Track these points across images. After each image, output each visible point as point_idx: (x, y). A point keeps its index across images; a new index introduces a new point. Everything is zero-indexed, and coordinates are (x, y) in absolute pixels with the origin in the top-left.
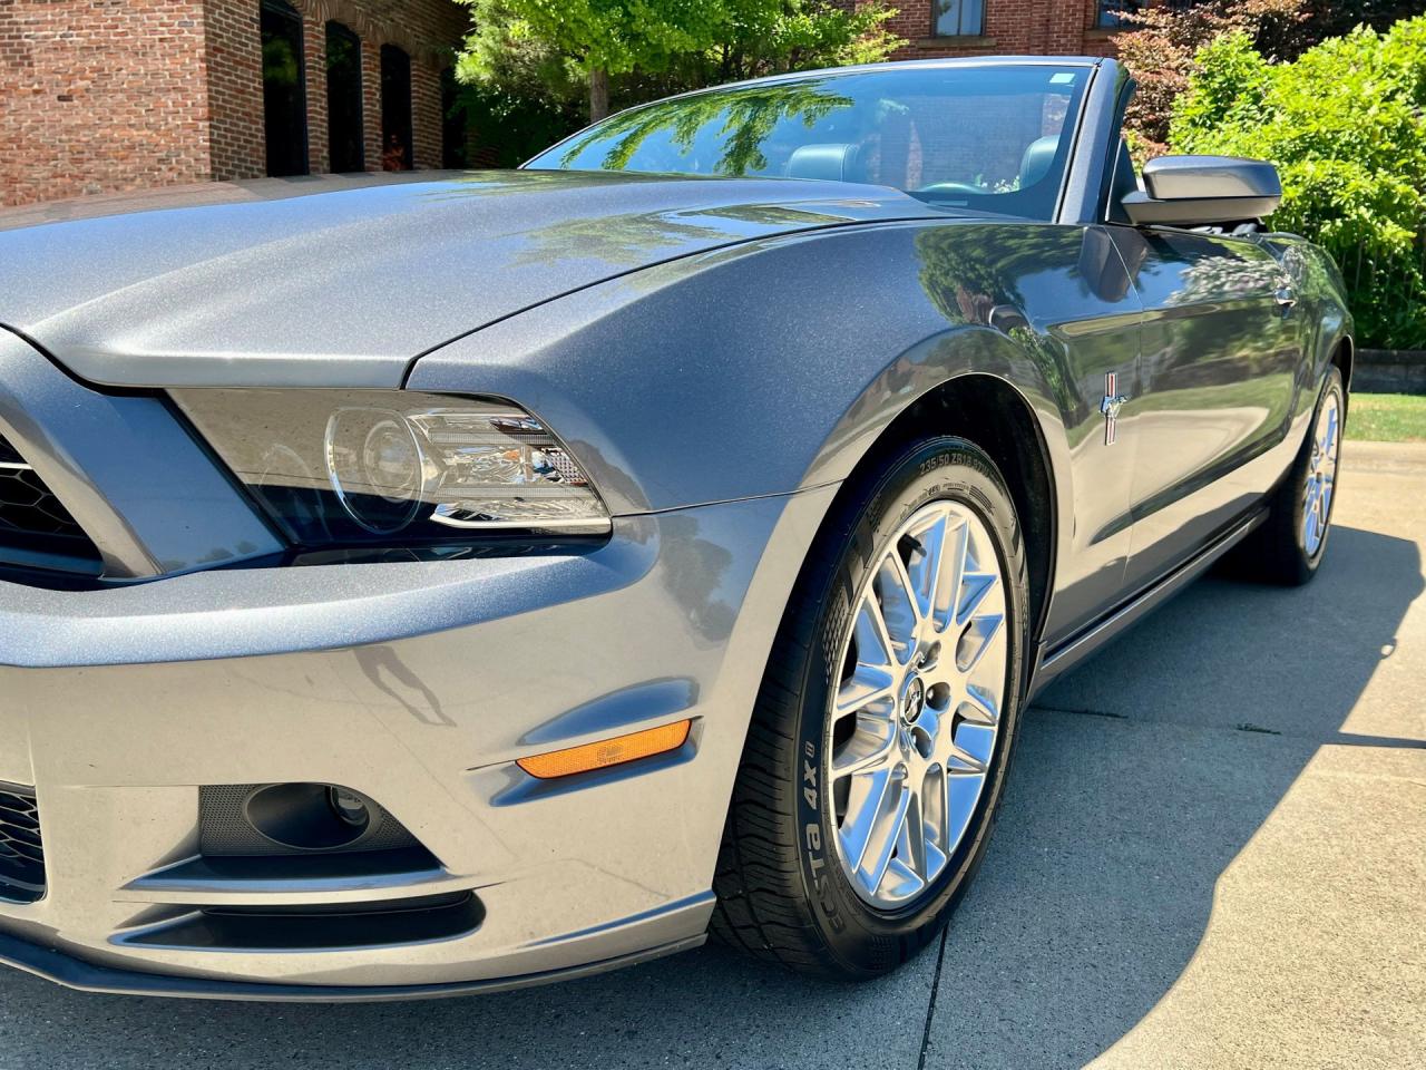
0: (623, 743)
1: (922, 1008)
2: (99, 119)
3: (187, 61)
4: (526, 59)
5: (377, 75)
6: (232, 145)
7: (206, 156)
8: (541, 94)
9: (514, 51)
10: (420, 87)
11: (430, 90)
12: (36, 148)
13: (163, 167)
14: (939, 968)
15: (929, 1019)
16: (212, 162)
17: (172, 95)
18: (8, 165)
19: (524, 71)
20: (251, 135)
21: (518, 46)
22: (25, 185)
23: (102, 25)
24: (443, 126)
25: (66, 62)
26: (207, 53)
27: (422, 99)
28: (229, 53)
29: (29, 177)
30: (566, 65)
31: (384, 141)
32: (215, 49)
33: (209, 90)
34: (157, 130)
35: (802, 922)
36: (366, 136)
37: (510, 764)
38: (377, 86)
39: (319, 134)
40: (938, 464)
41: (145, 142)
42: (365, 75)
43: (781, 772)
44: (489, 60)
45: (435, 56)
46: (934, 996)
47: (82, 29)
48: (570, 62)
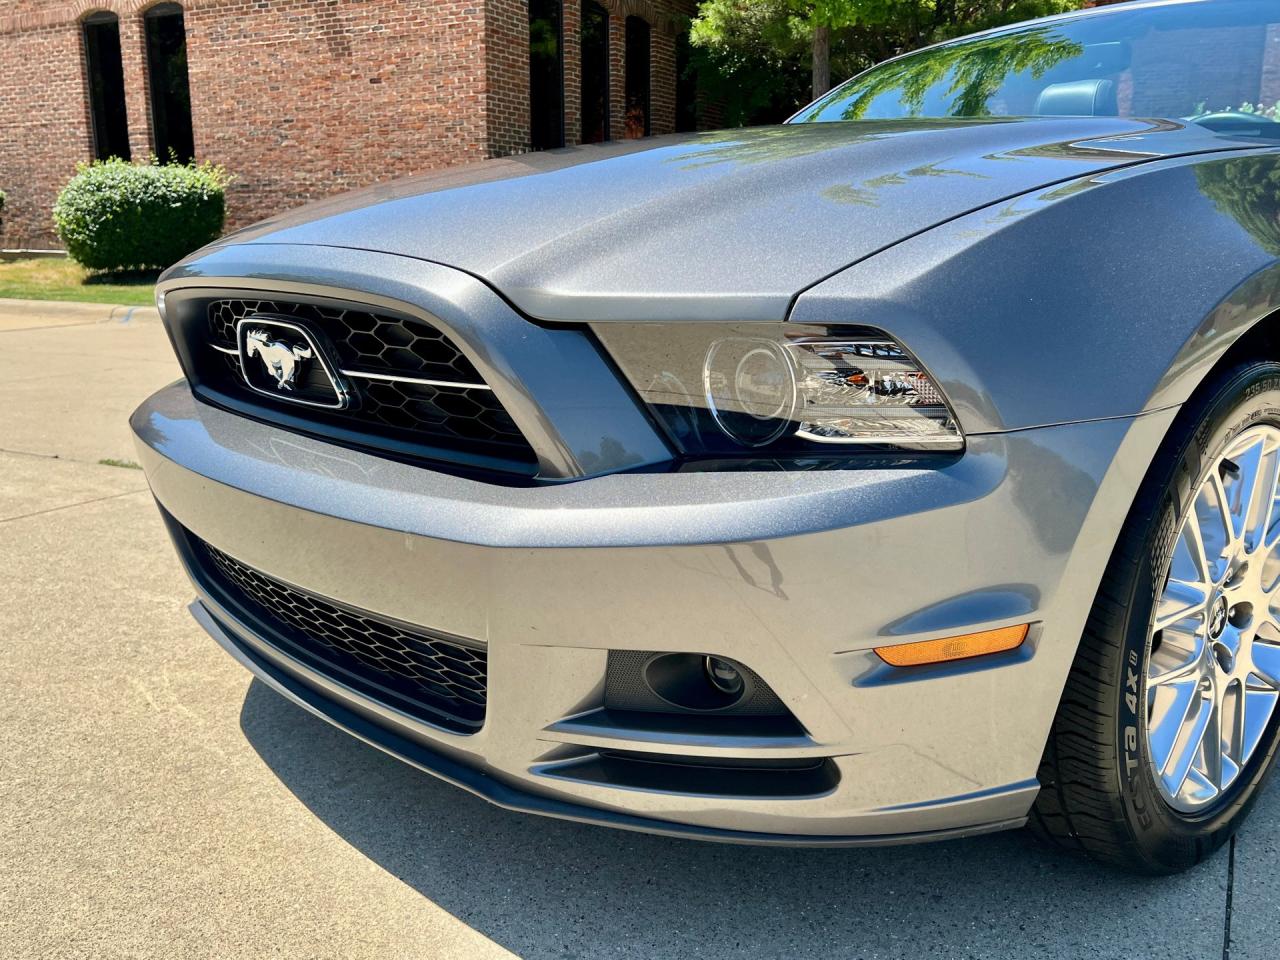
0: (969, 640)
1: (1219, 908)
2: (402, 96)
3: (471, 42)
4: (753, 20)
5: (622, 43)
6: (504, 113)
7: (483, 123)
8: (764, 51)
9: (743, 13)
10: (658, 52)
11: (665, 54)
12: (353, 123)
13: (450, 134)
14: (1231, 873)
15: (1228, 919)
16: (488, 128)
17: (459, 73)
18: (332, 138)
19: (750, 31)
20: (519, 103)
21: (747, 9)
22: (344, 154)
23: (405, 17)
24: (677, 86)
25: (377, 50)
26: (486, 35)
27: (659, 63)
28: (503, 34)
29: (347, 148)
30: (790, 24)
31: (627, 103)
32: (493, 31)
33: (488, 67)
34: (446, 103)
35: (1114, 817)
36: (611, 99)
37: (868, 651)
38: (621, 54)
39: (573, 99)
40: (1262, 390)
41: (436, 114)
42: (612, 45)
43: (1105, 676)
44: (720, 23)
45: (671, 23)
46: (1229, 898)
47: (389, 22)
48: (794, 21)
